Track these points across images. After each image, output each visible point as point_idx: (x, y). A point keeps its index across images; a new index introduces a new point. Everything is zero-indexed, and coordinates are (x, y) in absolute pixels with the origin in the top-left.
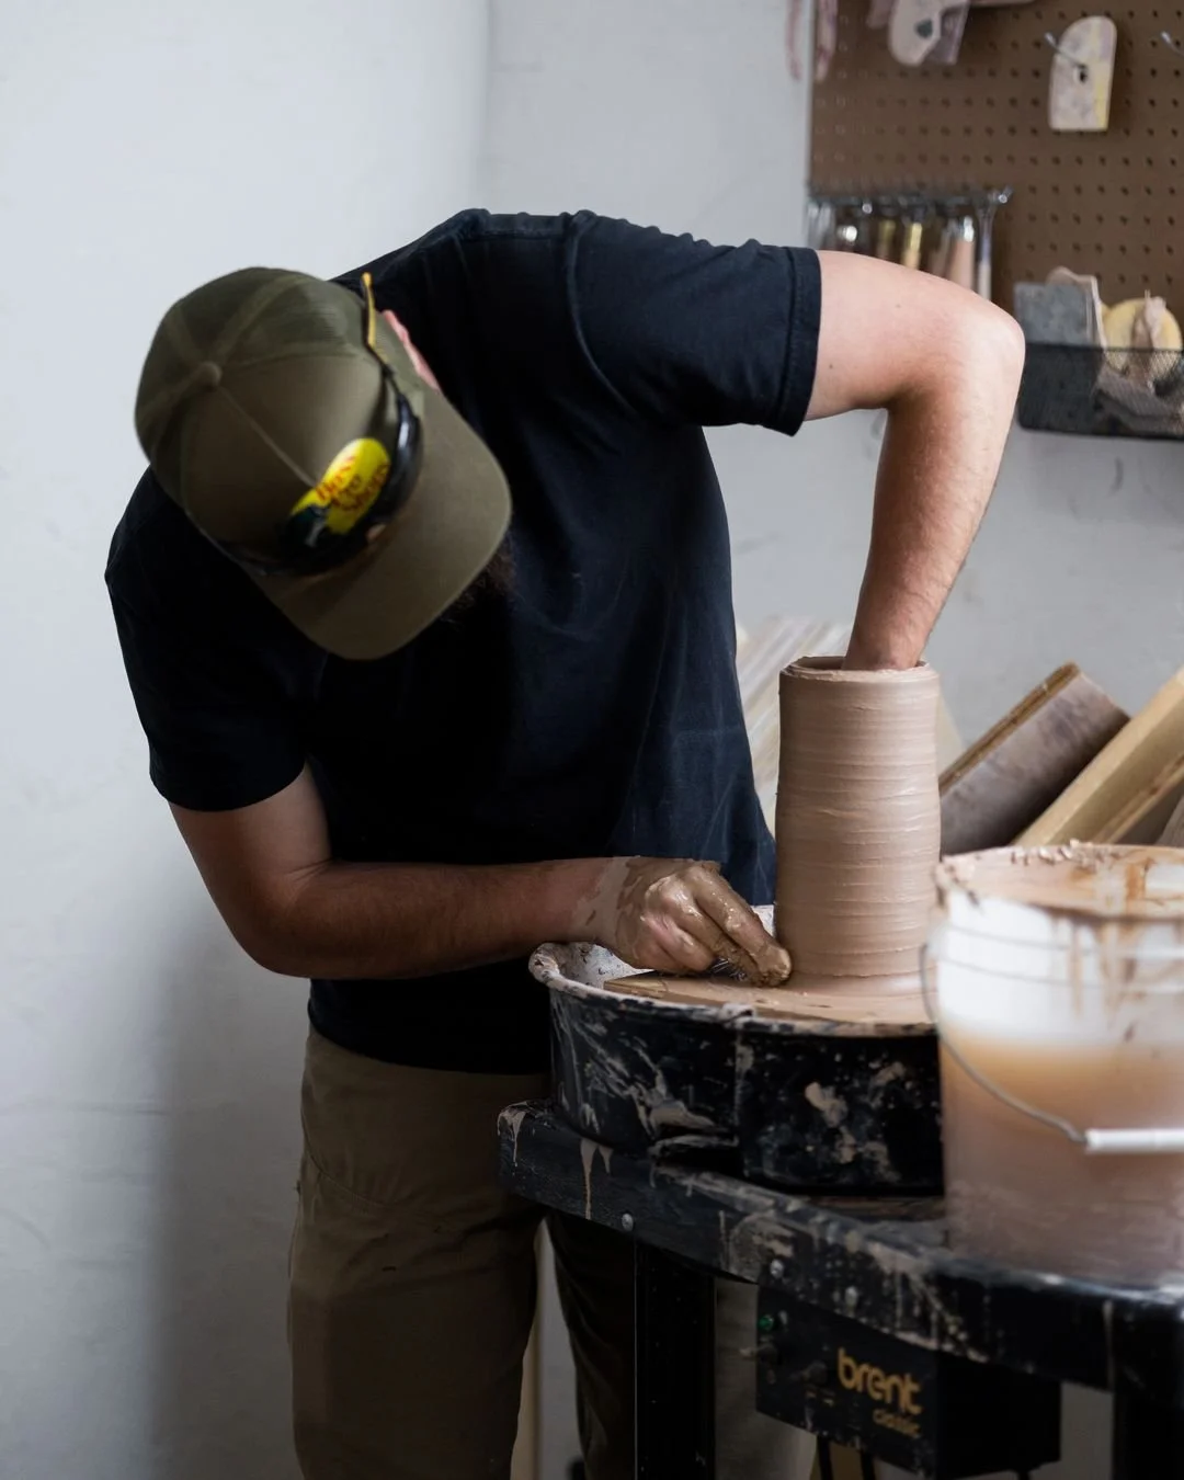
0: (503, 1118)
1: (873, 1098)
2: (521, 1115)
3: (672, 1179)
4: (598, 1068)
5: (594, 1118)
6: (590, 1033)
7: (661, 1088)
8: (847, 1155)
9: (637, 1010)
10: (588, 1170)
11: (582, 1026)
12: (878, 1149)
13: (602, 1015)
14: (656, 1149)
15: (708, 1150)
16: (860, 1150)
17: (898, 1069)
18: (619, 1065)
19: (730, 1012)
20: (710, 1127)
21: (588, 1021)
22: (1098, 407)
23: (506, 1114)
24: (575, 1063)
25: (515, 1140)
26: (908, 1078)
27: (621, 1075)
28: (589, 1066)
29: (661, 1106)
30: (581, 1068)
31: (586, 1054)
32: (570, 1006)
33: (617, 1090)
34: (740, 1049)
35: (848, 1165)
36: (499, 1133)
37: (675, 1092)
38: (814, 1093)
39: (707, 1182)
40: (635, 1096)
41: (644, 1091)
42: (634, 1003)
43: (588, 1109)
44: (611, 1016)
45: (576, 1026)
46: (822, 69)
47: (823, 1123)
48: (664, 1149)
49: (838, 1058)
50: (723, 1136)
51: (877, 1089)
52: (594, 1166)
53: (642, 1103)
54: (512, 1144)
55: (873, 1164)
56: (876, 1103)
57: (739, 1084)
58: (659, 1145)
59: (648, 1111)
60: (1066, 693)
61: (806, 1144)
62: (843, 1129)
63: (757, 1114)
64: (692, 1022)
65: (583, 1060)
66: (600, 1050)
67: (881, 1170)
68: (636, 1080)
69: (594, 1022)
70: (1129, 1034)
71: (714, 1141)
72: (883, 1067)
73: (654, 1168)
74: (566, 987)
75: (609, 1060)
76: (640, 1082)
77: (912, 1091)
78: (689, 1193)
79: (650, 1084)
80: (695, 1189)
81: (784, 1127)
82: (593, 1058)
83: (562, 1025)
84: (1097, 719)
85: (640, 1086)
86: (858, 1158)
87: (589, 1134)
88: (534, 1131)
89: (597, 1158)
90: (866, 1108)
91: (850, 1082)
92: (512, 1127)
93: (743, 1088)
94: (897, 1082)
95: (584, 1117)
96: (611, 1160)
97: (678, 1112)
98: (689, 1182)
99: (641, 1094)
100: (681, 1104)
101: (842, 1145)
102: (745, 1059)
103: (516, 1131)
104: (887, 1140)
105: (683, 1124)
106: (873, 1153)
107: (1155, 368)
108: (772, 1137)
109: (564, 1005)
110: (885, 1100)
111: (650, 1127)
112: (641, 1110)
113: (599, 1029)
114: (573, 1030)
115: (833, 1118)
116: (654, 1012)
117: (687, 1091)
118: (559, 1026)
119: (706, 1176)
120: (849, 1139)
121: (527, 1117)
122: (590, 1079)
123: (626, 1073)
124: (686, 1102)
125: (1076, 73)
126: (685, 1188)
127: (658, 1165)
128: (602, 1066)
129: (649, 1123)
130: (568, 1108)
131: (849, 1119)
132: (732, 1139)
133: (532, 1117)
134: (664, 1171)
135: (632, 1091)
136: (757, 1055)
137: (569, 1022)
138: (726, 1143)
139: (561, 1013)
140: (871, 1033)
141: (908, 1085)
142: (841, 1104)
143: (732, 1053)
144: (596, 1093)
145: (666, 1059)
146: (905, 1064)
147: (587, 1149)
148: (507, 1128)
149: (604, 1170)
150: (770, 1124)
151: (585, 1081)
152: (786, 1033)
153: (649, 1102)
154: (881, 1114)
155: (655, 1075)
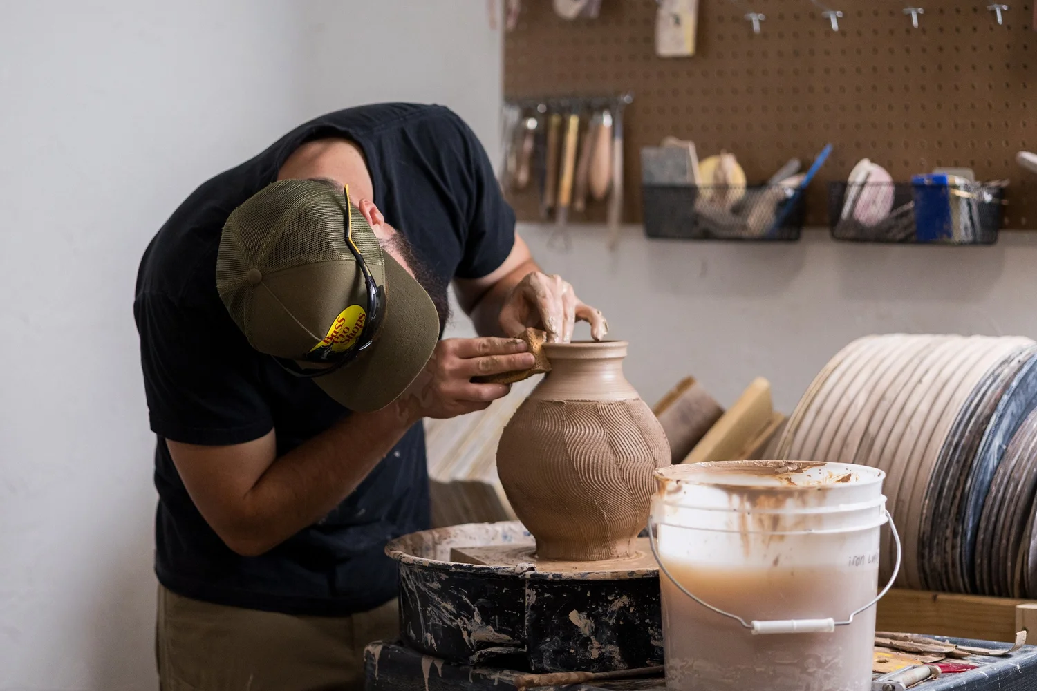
0: (368, 651)
1: (610, 618)
2: (380, 648)
3: (484, 676)
4: (435, 610)
5: (433, 641)
6: (431, 589)
7: (478, 619)
8: (595, 654)
9: (462, 571)
10: (426, 676)
11: (425, 586)
12: (614, 650)
13: (438, 576)
14: (474, 658)
15: (509, 655)
16: (603, 650)
17: (625, 600)
18: (449, 607)
19: (522, 568)
20: (509, 641)
21: (428, 581)
22: (696, 223)
23: (370, 648)
24: (419, 608)
25: (376, 663)
26: (631, 606)
27: (451, 613)
28: (429, 609)
29: (478, 630)
30: (424, 611)
31: (426, 601)
32: (415, 574)
33: (449, 623)
34: (528, 591)
35: (596, 660)
36: (365, 660)
37: (487, 620)
38: (574, 616)
39: (507, 676)
40: (461, 625)
41: (467, 621)
42: (461, 567)
43: (429, 636)
44: (444, 576)
45: (420, 585)
46: (511, 23)
47: (580, 635)
48: (481, 656)
49: (588, 594)
50: (515, 646)
51: (613, 612)
52: (430, 675)
53: (466, 629)
54: (374, 666)
55: (611, 659)
56: (612, 621)
57: (528, 612)
58: (478, 653)
59: (469, 634)
60: (689, 394)
61: (570, 648)
62: (592, 638)
63: (539, 632)
64: (498, 576)
65: (425, 606)
66: (437, 598)
67: (616, 663)
68: (461, 615)
69: (433, 582)
70: (776, 562)
71: (512, 649)
72: (616, 599)
73: (471, 670)
74: (415, 560)
75: (443, 604)
76: (464, 616)
77: (634, 613)
78: (496, 684)
79: (470, 616)
80: (499, 681)
81: (556, 638)
82: (433, 605)
83: (409, 586)
84: (707, 411)
85: (464, 618)
86: (602, 655)
87: (429, 653)
88: (389, 656)
89: (433, 669)
90: (607, 624)
91: (597, 609)
92: (374, 655)
93: (529, 616)
94: (625, 608)
95: (427, 642)
96: (442, 668)
97: (489, 633)
98: (496, 676)
99: (464, 623)
100: (491, 628)
101: (592, 648)
102: (531, 597)
103: (377, 657)
104: (619, 644)
105: (491, 640)
106: (610, 653)
107: (730, 197)
108: (548, 645)
109: (411, 574)
110: (618, 619)
111: (471, 644)
112: (465, 633)
113: (436, 585)
114: (418, 588)
115: (586, 632)
116: (473, 571)
117: (494, 620)
118: (407, 586)
119: (507, 672)
120: (596, 644)
121: (384, 648)
122: (429, 618)
123: (454, 611)
124: (494, 627)
125: (671, 21)
126: (494, 680)
127: (475, 668)
128: (439, 609)
129: (470, 641)
130: (415, 637)
131: (596, 632)
132: (524, 648)
133: (388, 648)
134: (478, 671)
135: (459, 622)
136: (538, 594)
137: (415, 584)
138: (520, 650)
139: (409, 579)
140: (609, 577)
141: (631, 610)
142: (591, 623)
143: (523, 595)
144: (434, 625)
145: (480, 600)
146: (629, 597)
147: (426, 664)
148: (370, 656)
149: (438, 675)
150: (547, 637)
151: (426, 619)
152: (558, 579)
153: (470, 628)
154: (615, 628)
155: (474, 611)
